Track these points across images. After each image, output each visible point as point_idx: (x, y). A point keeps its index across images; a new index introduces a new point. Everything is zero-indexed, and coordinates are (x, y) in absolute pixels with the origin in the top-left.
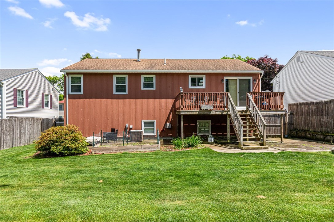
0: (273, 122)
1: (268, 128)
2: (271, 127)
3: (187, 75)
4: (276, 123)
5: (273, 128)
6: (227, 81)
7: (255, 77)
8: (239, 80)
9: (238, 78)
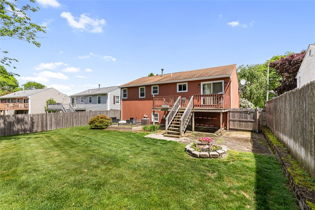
0: (244, 118)
1: (239, 123)
2: (242, 123)
3: (176, 83)
4: (246, 119)
5: (244, 123)
6: (204, 85)
7: (226, 80)
8: (213, 83)
9: (211, 82)
